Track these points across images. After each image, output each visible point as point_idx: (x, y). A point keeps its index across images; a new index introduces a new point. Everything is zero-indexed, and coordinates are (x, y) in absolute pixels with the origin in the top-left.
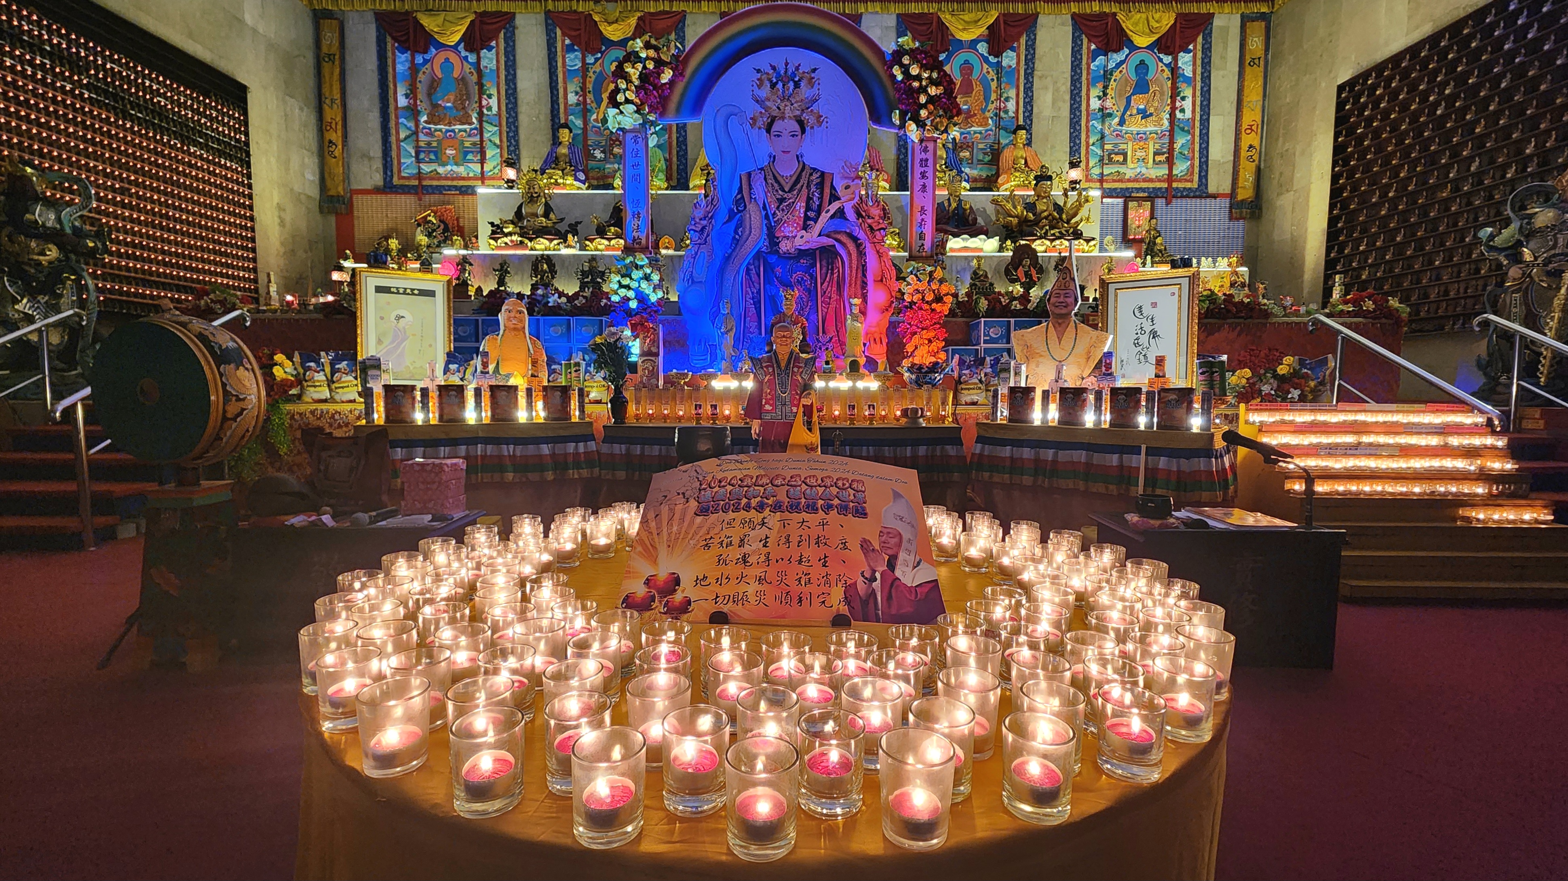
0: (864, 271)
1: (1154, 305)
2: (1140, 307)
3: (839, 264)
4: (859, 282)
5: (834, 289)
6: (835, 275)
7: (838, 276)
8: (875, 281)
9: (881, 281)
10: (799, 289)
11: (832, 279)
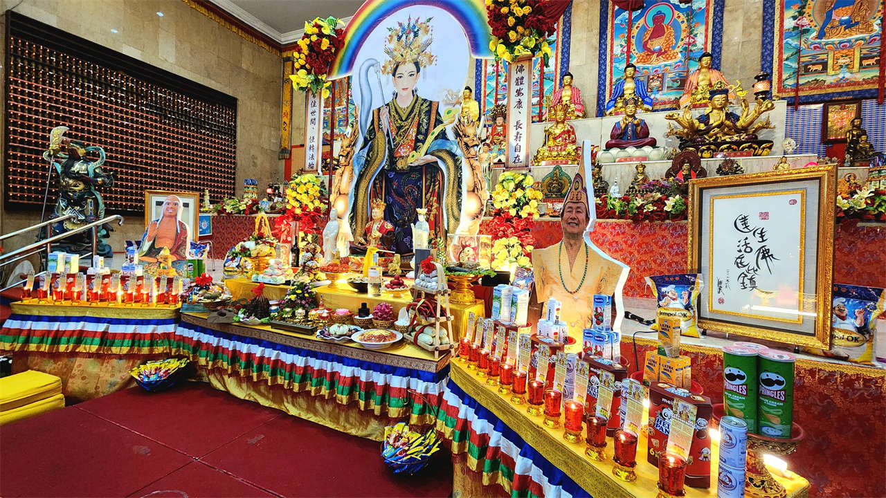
0: (460, 183)
3: (439, 177)
4: (455, 193)
5: (435, 198)
6: (437, 187)
7: (439, 188)
8: (468, 191)
9: (473, 191)
10: (409, 198)
11: (434, 190)
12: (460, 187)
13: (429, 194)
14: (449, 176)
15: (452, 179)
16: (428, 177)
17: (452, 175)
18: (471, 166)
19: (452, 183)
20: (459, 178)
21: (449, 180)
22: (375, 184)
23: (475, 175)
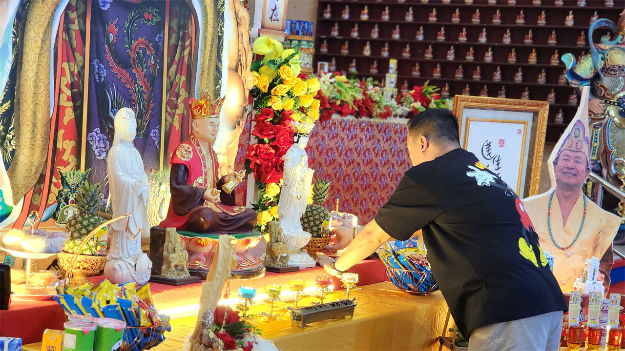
0: (220, 48)
1: (502, 143)
2: (489, 145)
3: (191, 30)
4: (212, 69)
5: (183, 78)
6: (186, 52)
7: (190, 54)
8: (230, 69)
9: (236, 70)
10: (140, 72)
11: (182, 58)
12: (219, 58)
13: (174, 67)
14: (205, 31)
15: (209, 38)
16: (174, 25)
17: (210, 30)
18: (236, 15)
19: (209, 48)
20: (220, 38)
21: (205, 38)
22: (67, 20)
23: (240, 37)
